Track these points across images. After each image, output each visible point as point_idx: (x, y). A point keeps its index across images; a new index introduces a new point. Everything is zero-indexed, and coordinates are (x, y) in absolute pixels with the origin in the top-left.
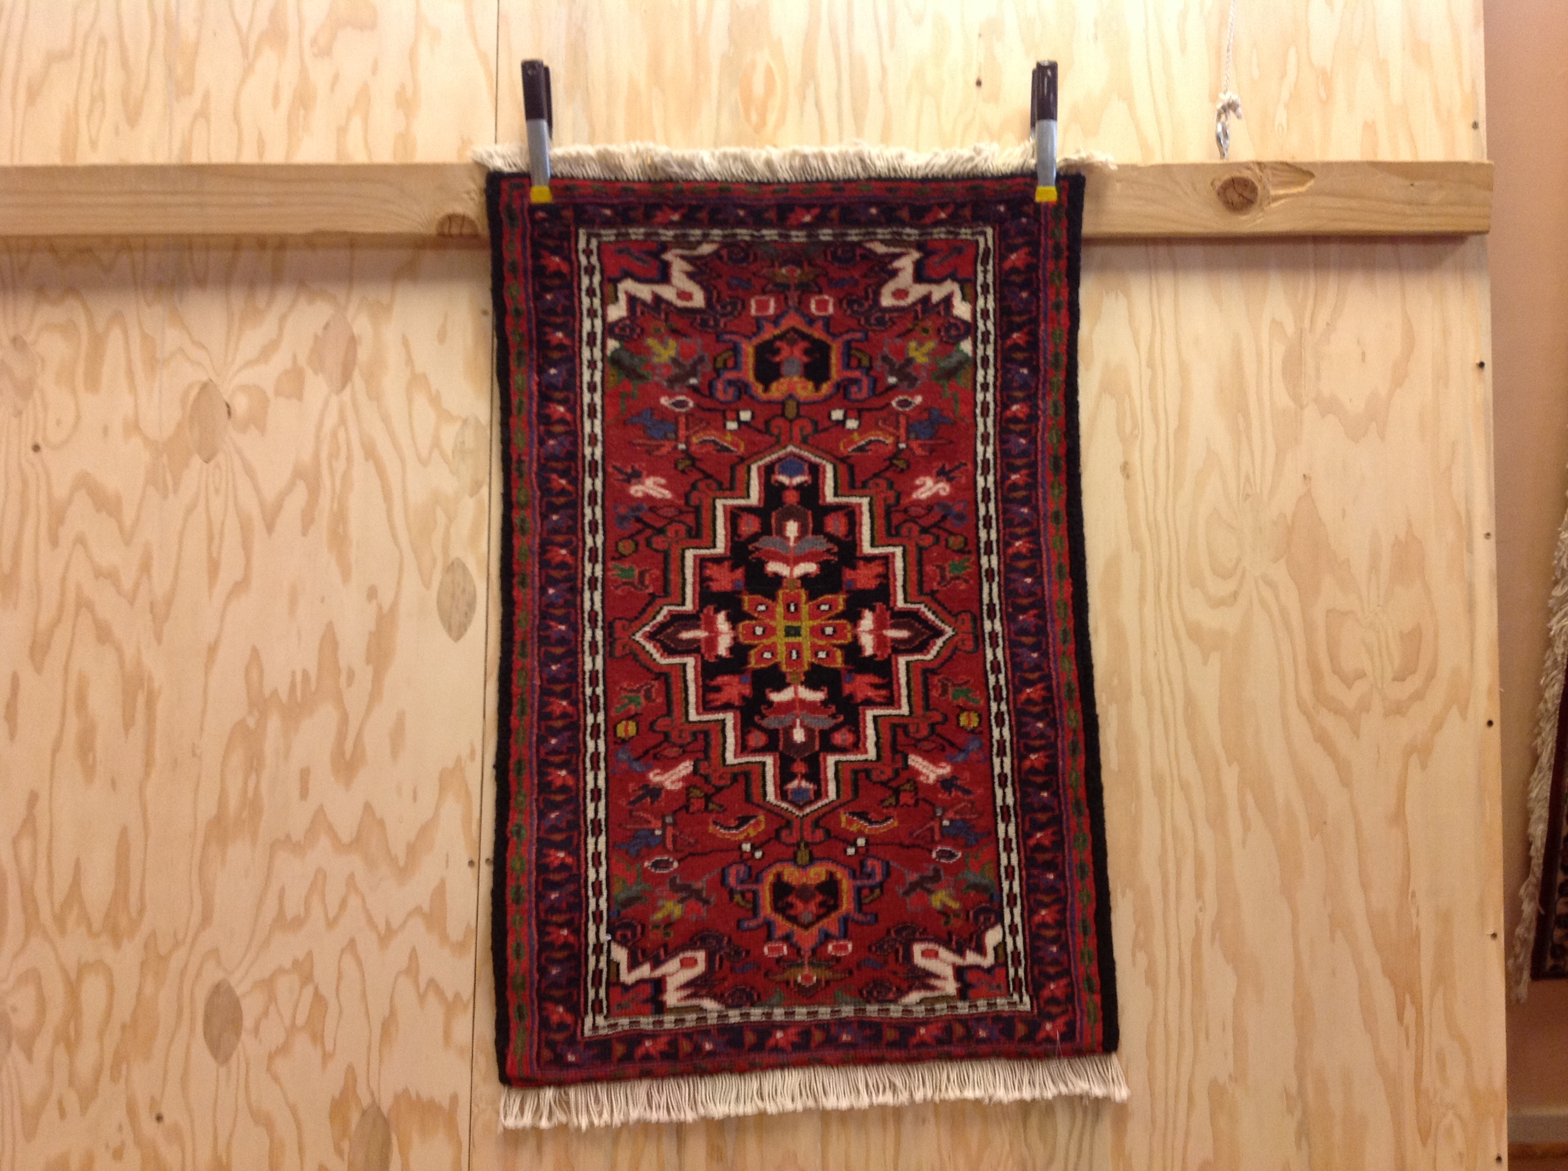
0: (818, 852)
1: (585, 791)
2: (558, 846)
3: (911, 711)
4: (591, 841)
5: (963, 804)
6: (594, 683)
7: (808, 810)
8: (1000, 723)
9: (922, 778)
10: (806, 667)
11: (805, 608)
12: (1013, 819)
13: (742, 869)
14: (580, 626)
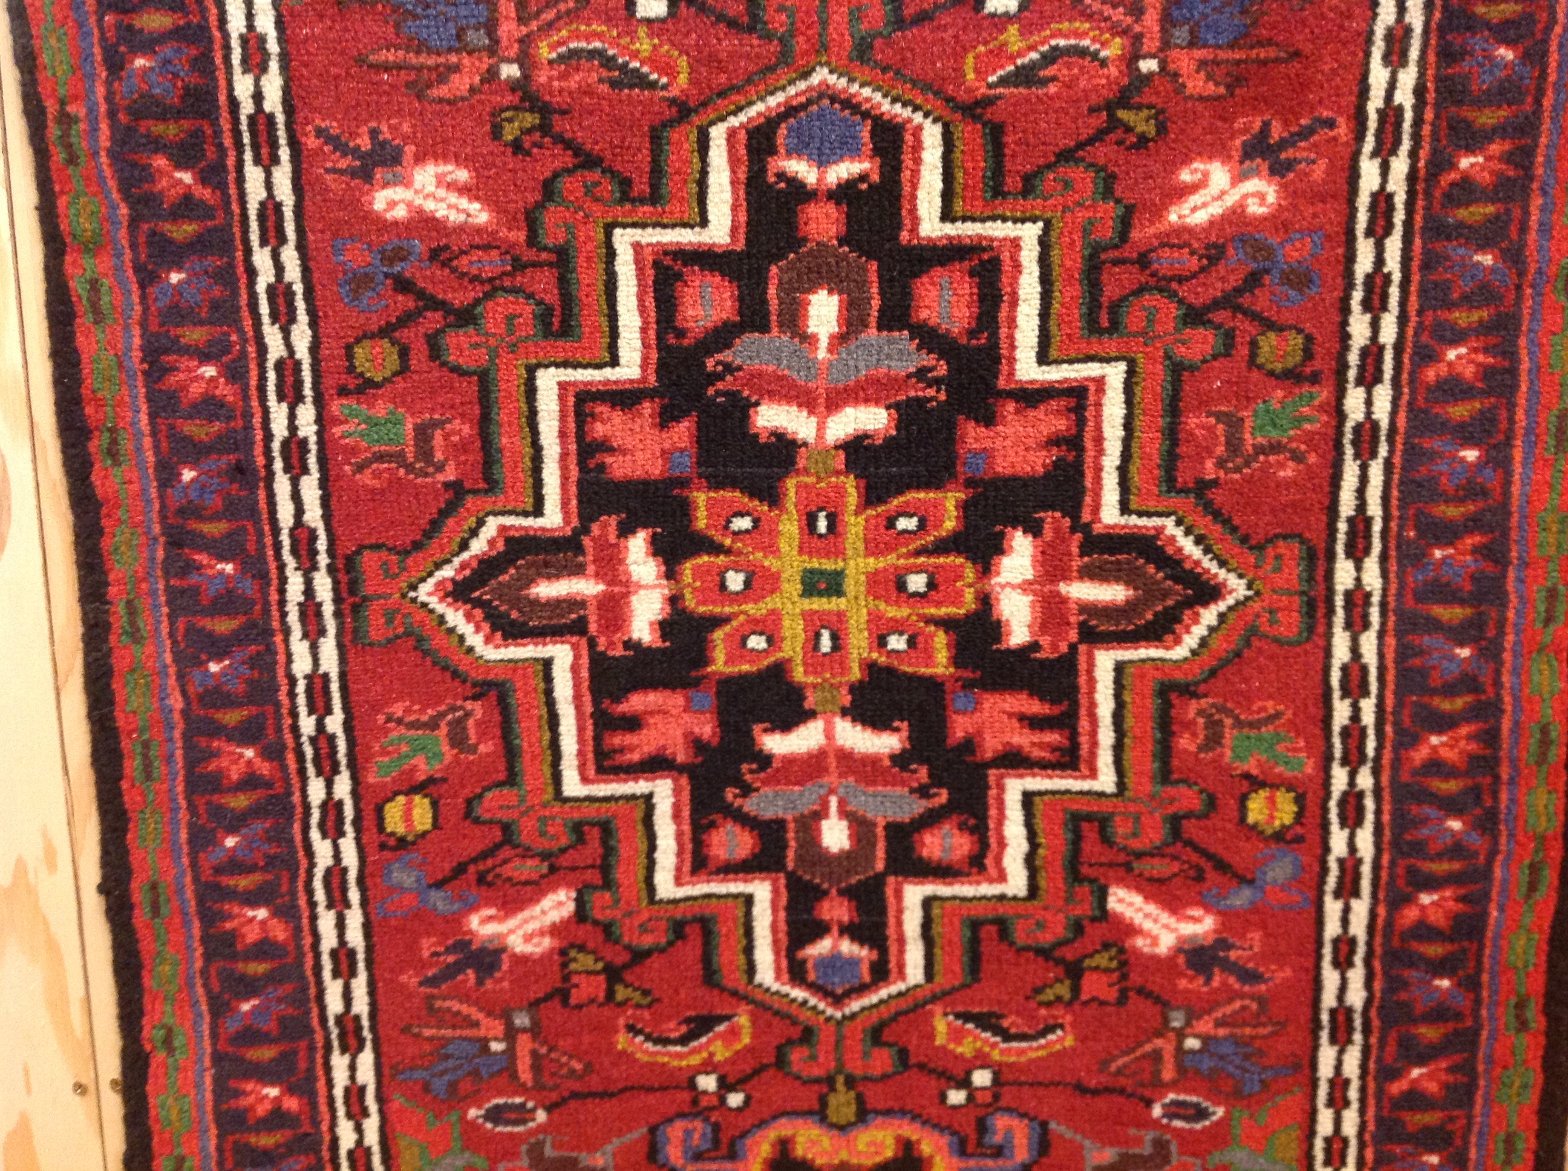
0: (875, 1096)
1: (317, 955)
2: (264, 1074)
3: (1121, 784)
4: (339, 1062)
5: (1237, 1004)
6: (320, 706)
7: (855, 1006)
8: (1352, 817)
9: (1139, 942)
10: (856, 674)
11: (855, 526)
12: (1358, 1037)
13: (699, 1129)
14: (273, 566)
